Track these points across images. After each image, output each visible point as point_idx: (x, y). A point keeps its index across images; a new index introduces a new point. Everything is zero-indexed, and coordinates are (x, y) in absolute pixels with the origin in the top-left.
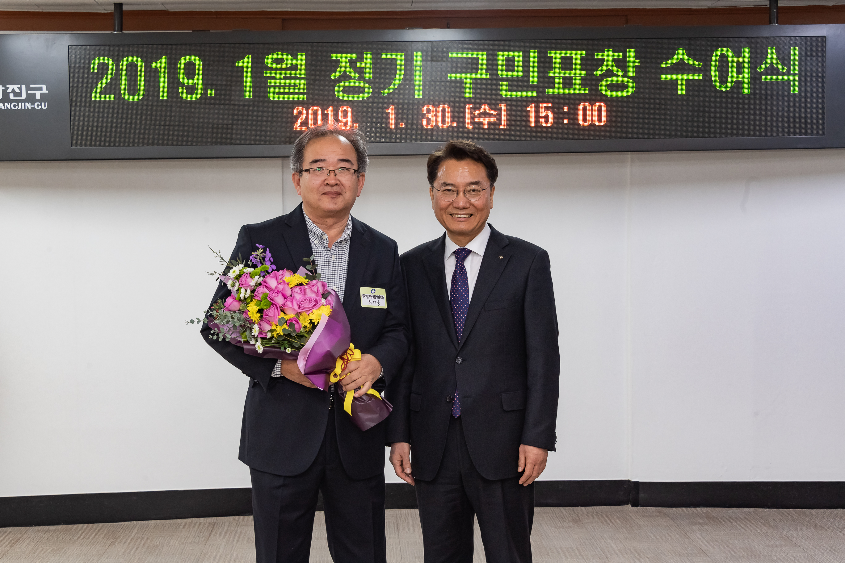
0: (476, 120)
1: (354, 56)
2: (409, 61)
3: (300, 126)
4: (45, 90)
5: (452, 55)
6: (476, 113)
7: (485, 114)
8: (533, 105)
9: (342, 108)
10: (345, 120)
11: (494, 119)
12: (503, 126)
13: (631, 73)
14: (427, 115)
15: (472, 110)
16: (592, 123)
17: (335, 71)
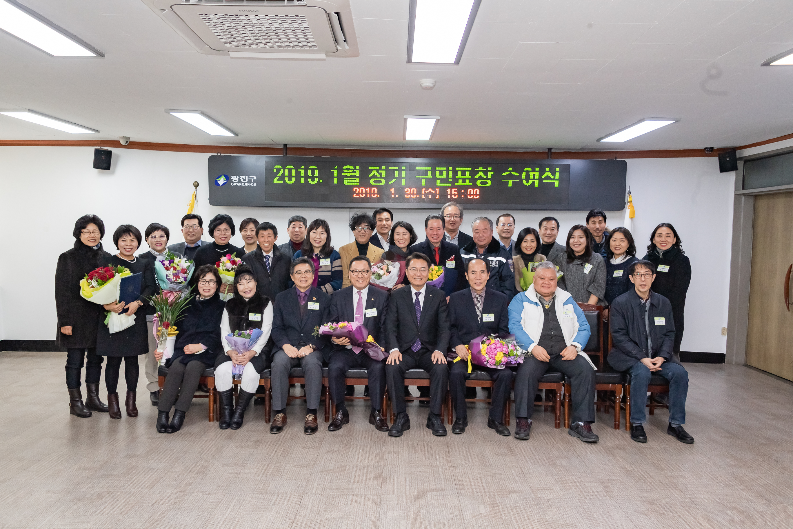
0: (427, 195)
1: (378, 168)
2: (400, 170)
3: (356, 195)
4: (255, 178)
5: (418, 168)
6: (426, 192)
7: (430, 193)
8: (449, 189)
9: (373, 189)
10: (374, 193)
11: (434, 195)
12: (437, 197)
13: (490, 176)
14: (407, 192)
15: (425, 191)
16: (473, 197)
17: (371, 174)
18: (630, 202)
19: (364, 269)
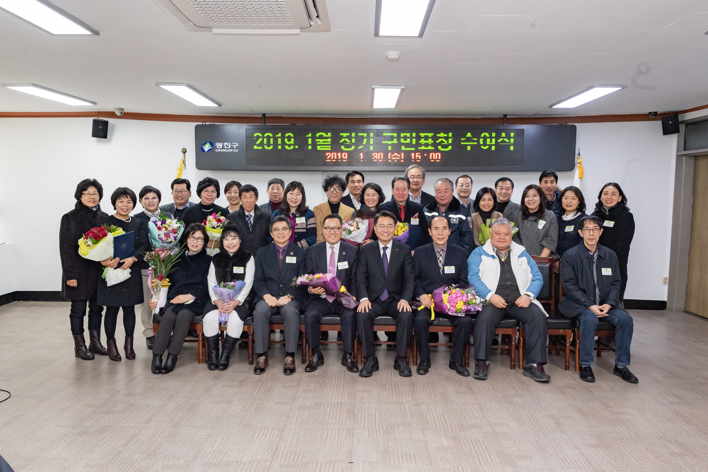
0: (392, 158)
1: (348, 134)
2: (368, 136)
3: (328, 160)
4: (237, 145)
5: (384, 134)
7: (396, 156)
8: (413, 153)
9: (344, 154)
10: (345, 158)
11: (399, 158)
12: (402, 160)
13: (450, 142)
14: (375, 156)
15: (391, 155)
16: (435, 160)
17: (341, 139)
18: (579, 163)
19: (336, 226)
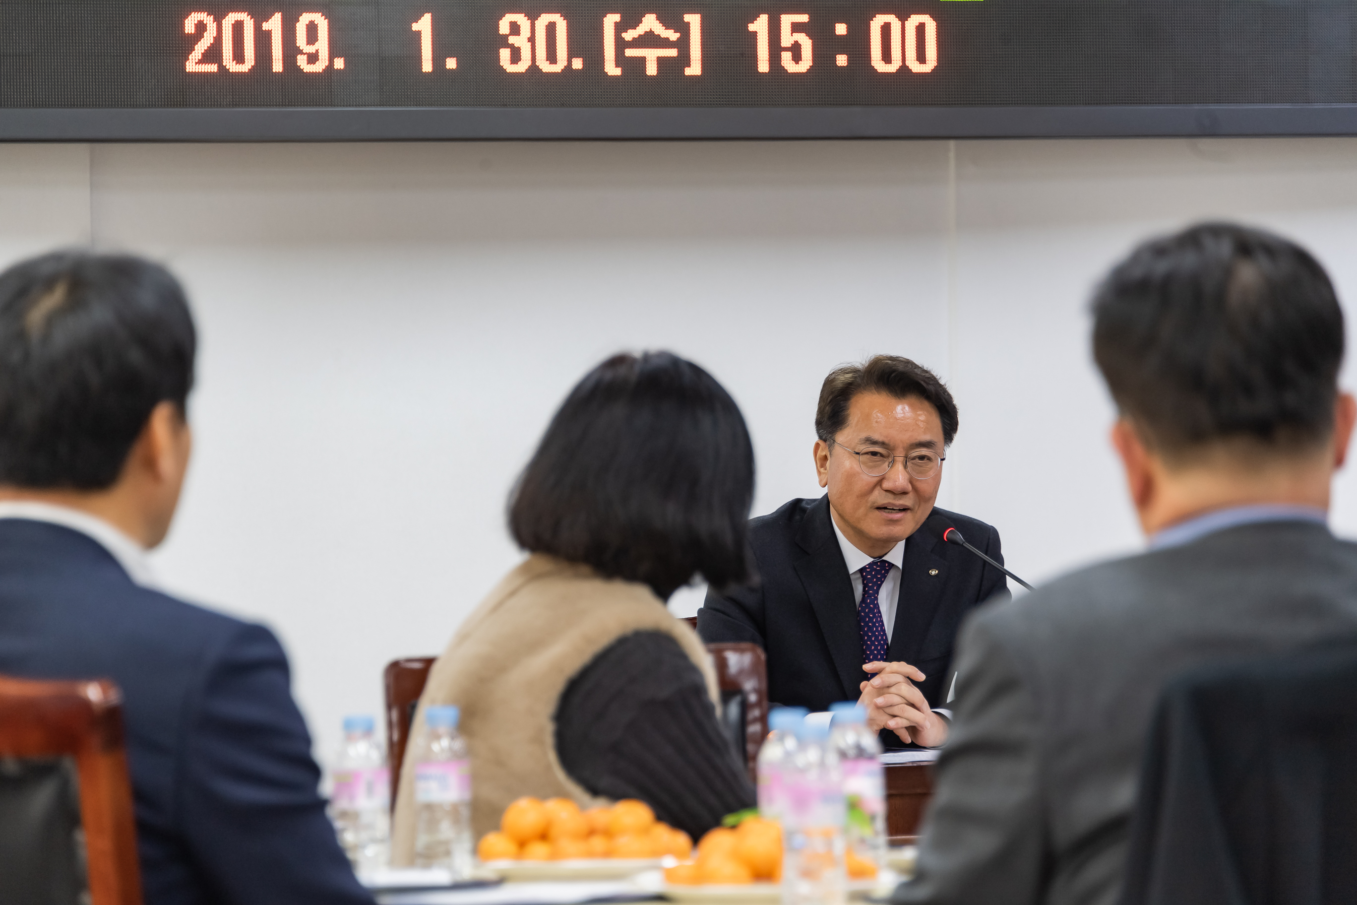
0: (629, 52)
3: (200, 62)
6: (629, 35)
7: (650, 40)
8: (763, 19)
9: (305, 18)
10: (311, 49)
11: (673, 53)
12: (694, 69)
14: (512, 40)
15: (620, 28)
16: (904, 68)
